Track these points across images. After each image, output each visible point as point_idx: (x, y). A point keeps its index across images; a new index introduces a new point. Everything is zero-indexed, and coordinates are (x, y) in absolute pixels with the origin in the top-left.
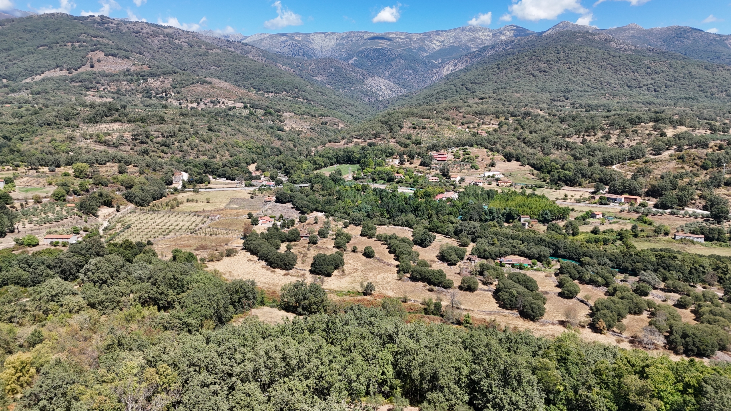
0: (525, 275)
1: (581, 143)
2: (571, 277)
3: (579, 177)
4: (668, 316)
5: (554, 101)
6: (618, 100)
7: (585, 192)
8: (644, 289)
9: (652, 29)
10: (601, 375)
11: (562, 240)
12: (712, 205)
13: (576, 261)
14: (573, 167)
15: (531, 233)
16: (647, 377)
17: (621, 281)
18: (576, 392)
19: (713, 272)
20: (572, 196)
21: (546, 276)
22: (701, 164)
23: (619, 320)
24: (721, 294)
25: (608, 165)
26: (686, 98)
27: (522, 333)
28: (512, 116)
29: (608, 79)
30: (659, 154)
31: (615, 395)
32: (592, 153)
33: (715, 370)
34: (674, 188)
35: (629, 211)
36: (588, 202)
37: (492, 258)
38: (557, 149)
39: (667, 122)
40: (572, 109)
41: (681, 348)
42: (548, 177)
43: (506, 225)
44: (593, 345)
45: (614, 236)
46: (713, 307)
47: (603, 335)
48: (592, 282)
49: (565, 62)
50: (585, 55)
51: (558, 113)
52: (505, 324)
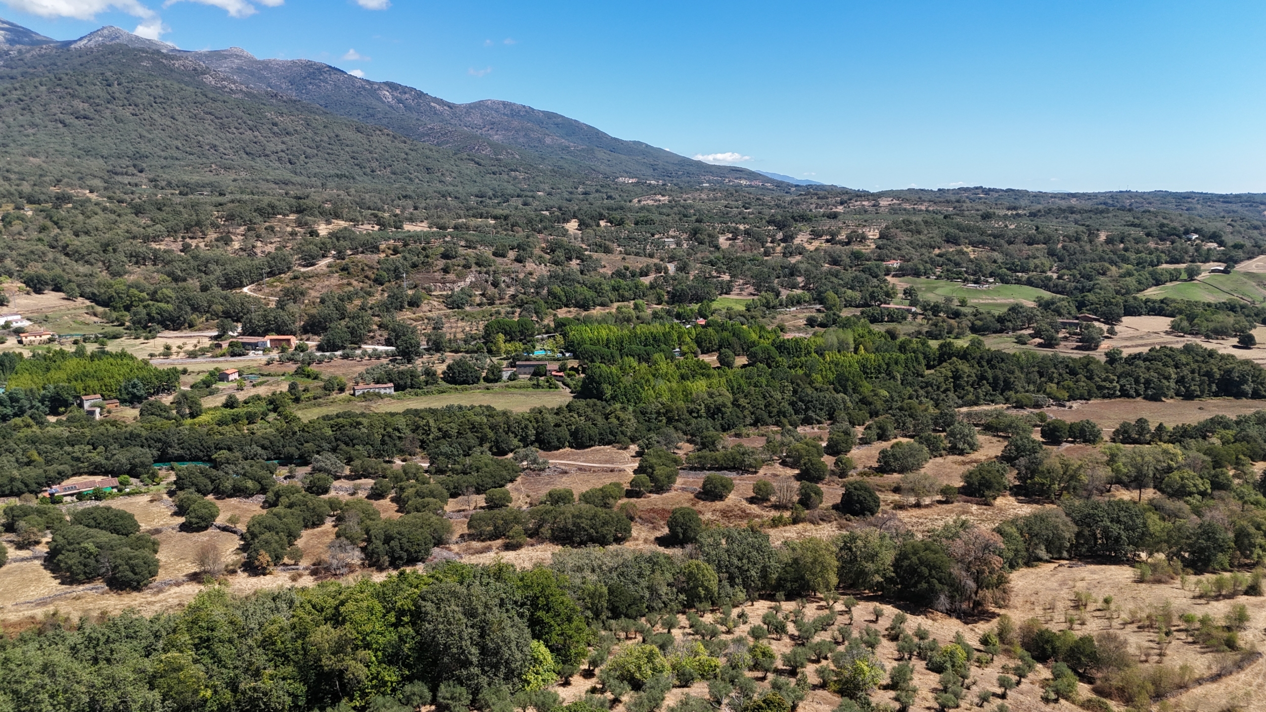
0: (108, 509)
1: (182, 251)
2: (199, 491)
3: (186, 313)
4: (362, 515)
5: (116, 174)
6: (234, 176)
7: (204, 338)
8: (321, 483)
9: (270, 61)
10: (274, 643)
11: (173, 428)
12: (397, 337)
13: (204, 461)
14: (173, 295)
15: (109, 426)
16: (344, 622)
17: (285, 478)
18: (235, 689)
19: (412, 435)
20: (179, 347)
21: (151, 501)
22: (373, 276)
23: (291, 544)
24: (426, 465)
25: (235, 287)
26: (337, 176)
27: (117, 621)
28: (30, 202)
29: (210, 138)
30: (313, 265)
31: (300, 668)
32: (203, 267)
33: (432, 576)
34: (343, 318)
35: (281, 362)
36: (210, 354)
37: (31, 492)
38: (137, 263)
39: (316, 213)
40: (154, 191)
41: (386, 559)
42: (127, 317)
43: (52, 419)
44: (253, 598)
45: (263, 407)
46: (419, 486)
47: (268, 577)
48: (238, 492)
49: (126, 102)
50: (161, 94)
51: (127, 198)
52: (80, 614)
